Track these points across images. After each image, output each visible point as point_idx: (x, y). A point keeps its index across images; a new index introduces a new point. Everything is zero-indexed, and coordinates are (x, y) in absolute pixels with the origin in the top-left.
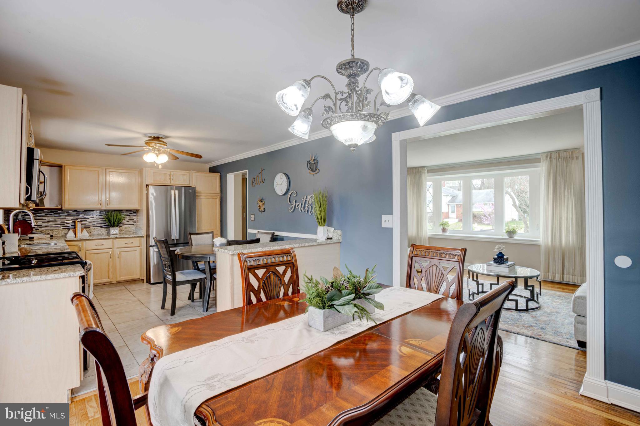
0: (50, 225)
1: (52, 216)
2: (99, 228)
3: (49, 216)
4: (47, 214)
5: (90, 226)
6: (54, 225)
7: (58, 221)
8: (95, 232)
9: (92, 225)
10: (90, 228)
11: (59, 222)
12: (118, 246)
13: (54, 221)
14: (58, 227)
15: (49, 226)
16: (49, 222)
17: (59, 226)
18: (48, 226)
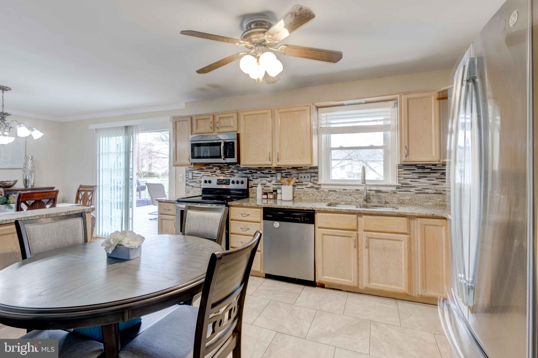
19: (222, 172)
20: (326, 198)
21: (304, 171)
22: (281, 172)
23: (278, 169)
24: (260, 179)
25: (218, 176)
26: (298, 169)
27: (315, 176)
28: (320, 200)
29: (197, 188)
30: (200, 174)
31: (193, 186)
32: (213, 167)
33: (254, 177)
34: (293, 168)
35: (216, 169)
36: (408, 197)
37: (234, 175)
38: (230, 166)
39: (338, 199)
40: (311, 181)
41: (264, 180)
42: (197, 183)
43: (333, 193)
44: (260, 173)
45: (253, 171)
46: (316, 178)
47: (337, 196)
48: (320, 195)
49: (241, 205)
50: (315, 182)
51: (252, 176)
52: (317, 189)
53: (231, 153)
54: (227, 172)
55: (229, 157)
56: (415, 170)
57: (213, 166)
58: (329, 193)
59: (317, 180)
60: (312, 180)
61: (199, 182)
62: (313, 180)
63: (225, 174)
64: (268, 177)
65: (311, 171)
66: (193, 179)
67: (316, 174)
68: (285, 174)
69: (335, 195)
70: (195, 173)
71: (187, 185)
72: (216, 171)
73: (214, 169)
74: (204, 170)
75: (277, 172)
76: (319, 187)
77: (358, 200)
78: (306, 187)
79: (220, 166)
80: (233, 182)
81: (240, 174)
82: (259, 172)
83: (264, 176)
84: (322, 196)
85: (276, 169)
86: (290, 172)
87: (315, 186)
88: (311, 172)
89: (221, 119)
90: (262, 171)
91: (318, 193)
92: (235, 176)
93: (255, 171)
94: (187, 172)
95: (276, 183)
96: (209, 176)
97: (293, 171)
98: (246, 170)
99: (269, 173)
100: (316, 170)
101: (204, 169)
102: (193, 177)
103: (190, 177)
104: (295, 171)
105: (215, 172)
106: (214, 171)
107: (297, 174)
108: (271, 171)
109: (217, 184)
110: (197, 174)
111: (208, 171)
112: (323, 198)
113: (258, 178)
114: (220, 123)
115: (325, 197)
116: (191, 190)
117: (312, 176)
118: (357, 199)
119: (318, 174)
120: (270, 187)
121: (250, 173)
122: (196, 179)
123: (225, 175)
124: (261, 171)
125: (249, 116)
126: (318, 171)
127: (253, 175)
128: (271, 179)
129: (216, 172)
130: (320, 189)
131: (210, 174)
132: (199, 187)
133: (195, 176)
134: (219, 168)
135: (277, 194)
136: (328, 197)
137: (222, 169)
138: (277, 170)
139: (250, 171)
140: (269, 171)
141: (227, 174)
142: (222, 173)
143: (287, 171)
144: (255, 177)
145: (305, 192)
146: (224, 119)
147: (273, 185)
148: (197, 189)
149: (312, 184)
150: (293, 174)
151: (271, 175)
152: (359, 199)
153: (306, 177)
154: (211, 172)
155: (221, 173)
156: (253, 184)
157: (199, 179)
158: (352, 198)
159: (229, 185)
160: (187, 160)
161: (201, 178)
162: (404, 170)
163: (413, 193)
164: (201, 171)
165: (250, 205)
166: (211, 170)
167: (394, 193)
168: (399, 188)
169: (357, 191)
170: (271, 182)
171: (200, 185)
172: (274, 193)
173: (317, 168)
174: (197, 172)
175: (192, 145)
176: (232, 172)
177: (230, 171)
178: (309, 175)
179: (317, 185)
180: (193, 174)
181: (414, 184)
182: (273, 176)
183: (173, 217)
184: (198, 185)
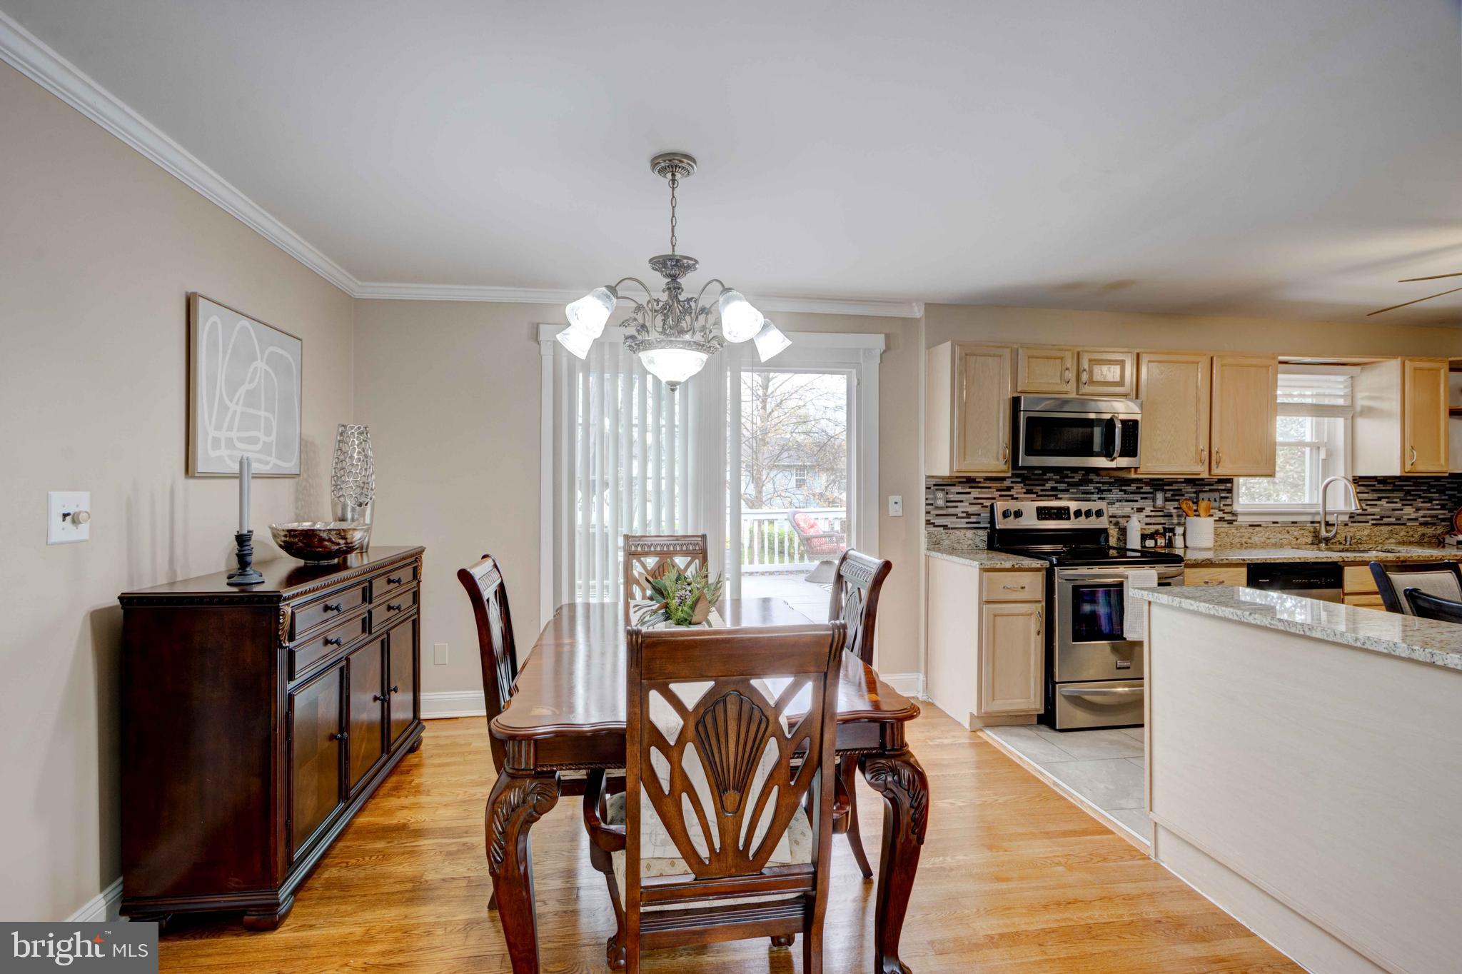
20: (1249, 541)
21: (1207, 488)
22: (1162, 490)
23: (1156, 482)
24: (1118, 504)
25: (1017, 498)
26: (1197, 482)
27: (1227, 498)
29: (962, 531)
30: (969, 493)
31: (945, 527)
34: (1188, 481)
35: (1012, 482)
36: (1366, 532)
37: (1059, 496)
39: (1268, 541)
40: (1220, 507)
41: (1127, 506)
42: (957, 518)
43: (1258, 529)
45: (1102, 488)
46: (1228, 502)
47: (1266, 536)
48: (1239, 534)
50: (1227, 509)
51: (1099, 498)
52: (1230, 522)
53: (1129, 447)
54: (1042, 490)
56: (1374, 486)
58: (1253, 531)
59: (1231, 505)
60: (1222, 505)
61: (964, 515)
62: (1224, 505)
63: (1036, 493)
64: (1137, 501)
65: (1220, 488)
66: (947, 507)
67: (1228, 493)
68: (1172, 493)
70: (953, 493)
71: (928, 523)
72: (1012, 488)
74: (980, 485)
75: (1155, 490)
76: (1234, 518)
77: (1298, 541)
80: (1078, 514)
81: (1073, 493)
83: (1128, 499)
84: (1243, 536)
85: (1153, 482)
86: (1181, 490)
87: (1228, 517)
88: (1221, 490)
89: (1095, 363)
91: (1236, 532)
93: (1106, 488)
94: (930, 488)
95: (1153, 514)
96: (994, 498)
97: (1186, 487)
98: (1087, 485)
99: (1138, 491)
100: (1229, 485)
102: (947, 502)
103: (940, 503)
104: (1190, 487)
105: (1009, 489)
106: (1007, 487)
107: (1195, 492)
108: (1142, 488)
109: (1042, 519)
110: (958, 493)
111: (990, 488)
112: (1244, 540)
113: (1114, 504)
114: (1089, 372)
115: (1247, 538)
116: (944, 536)
117: (1222, 498)
118: (1297, 539)
119: (1232, 493)
121: (1097, 491)
122: (957, 507)
123: (1035, 496)
124: (1120, 488)
126: (1232, 487)
127: (1102, 496)
128: (1142, 503)
129: (1012, 490)
130: (1235, 523)
131: (997, 494)
133: (953, 499)
134: (1019, 480)
136: (1253, 538)
137: (1026, 482)
138: (1154, 485)
139: (1095, 488)
140: (1137, 488)
141: (1040, 493)
143: (1176, 487)
144: (1109, 501)
146: (1102, 364)
147: (1147, 516)
148: (962, 534)
149: (1221, 514)
150: (1187, 493)
151: (1142, 496)
152: (1300, 538)
153: (1212, 499)
154: (998, 490)
157: (966, 507)
158: (1291, 538)
159: (1072, 519)
160: (998, 459)
161: (970, 504)
162: (1359, 486)
163: (1370, 524)
164: (970, 488)
165: (1227, 562)
166: (999, 485)
167: (1346, 525)
168: (1353, 517)
169: (1295, 525)
170: (1142, 511)
171: (967, 523)
172: (1167, 534)
173: (1230, 481)
174: (959, 489)
175: (1030, 421)
176: (1054, 489)
177: (1048, 486)
178: (1217, 495)
179: (1230, 515)
180: (947, 493)
181: (1370, 510)
182: (1146, 498)
183: (1033, 606)
184: (962, 523)
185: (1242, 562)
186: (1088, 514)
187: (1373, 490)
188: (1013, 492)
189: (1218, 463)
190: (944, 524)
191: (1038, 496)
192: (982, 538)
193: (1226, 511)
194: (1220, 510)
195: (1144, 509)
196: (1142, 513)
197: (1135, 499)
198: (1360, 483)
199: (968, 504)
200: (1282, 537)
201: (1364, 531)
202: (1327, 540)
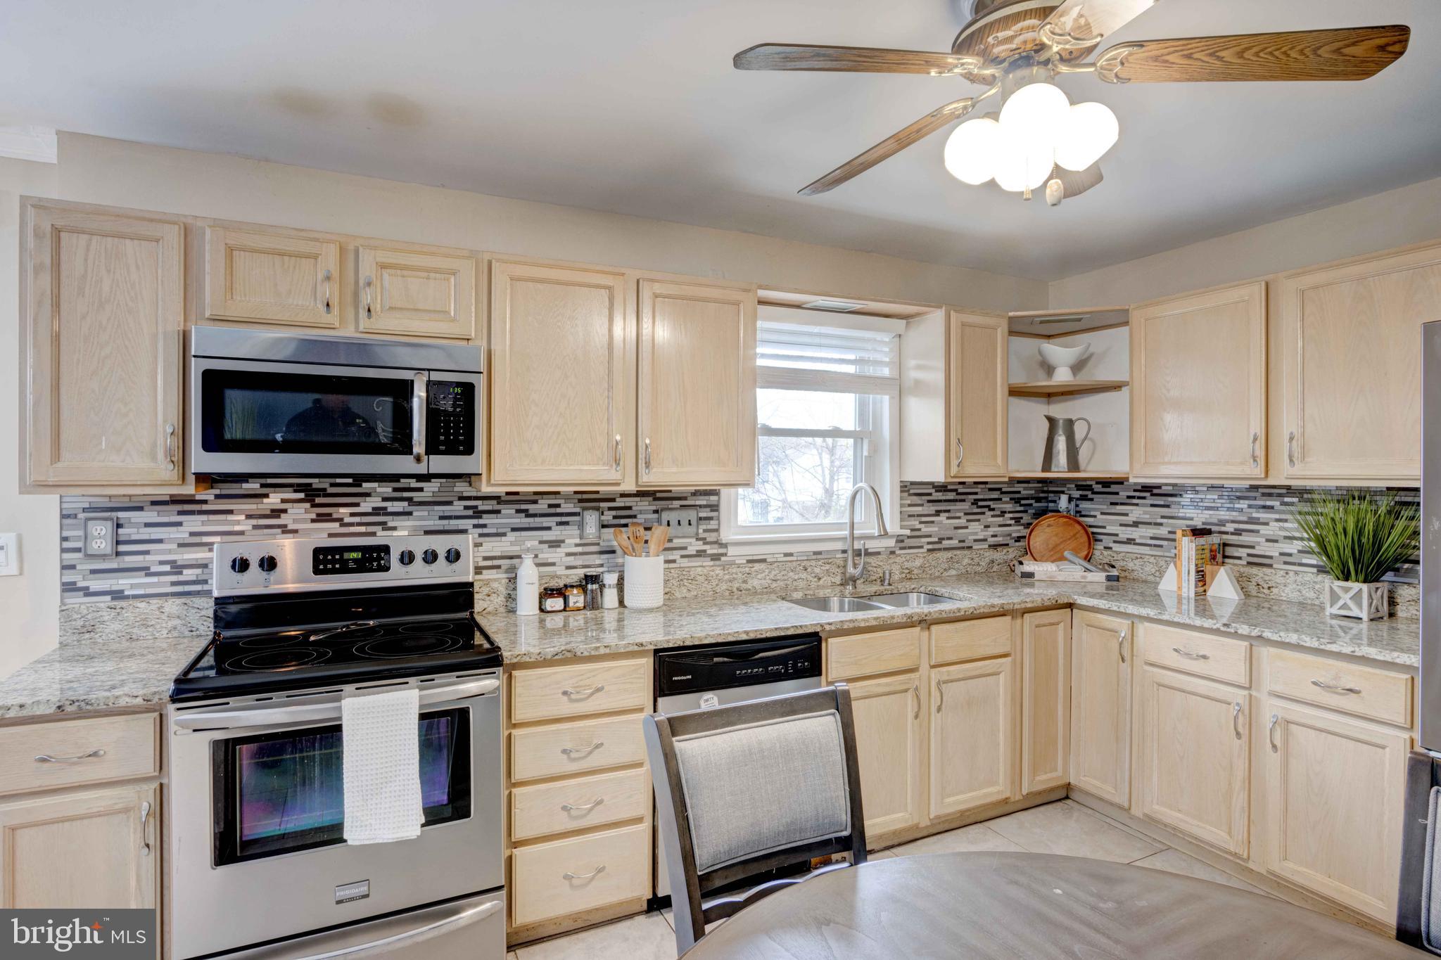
0: (1141, 537)
1: (1144, 505)
2: (1310, 575)
3: (1137, 505)
4: (1133, 497)
5: (1271, 557)
6: (1152, 538)
7: (1161, 524)
8: (1287, 590)
9: (1281, 554)
10: (1270, 566)
11: (1163, 531)
12: (1279, 688)
13: (1150, 524)
14: (1161, 546)
15: (1137, 541)
16: (1136, 524)
17: (1164, 543)
18: (1134, 540)
19: (318, 515)
20: (744, 586)
21: (677, 503)
22: (597, 509)
23: (585, 496)
24: (512, 536)
25: (296, 531)
26: (658, 495)
27: (710, 518)
28: (727, 593)
29: (154, 601)
31: (118, 595)
32: (265, 491)
33: (485, 531)
34: (642, 493)
35: (283, 501)
36: (918, 563)
37: (390, 524)
38: (365, 485)
39: (774, 585)
40: (697, 534)
41: (530, 538)
42: (148, 575)
43: (762, 567)
44: (514, 511)
45: (480, 508)
46: (713, 525)
47: (772, 576)
48: (727, 577)
49: (569, 655)
50: (711, 537)
51: (475, 526)
52: (716, 557)
53: (456, 434)
54: (352, 515)
55: (443, 448)
56: (930, 494)
57: (262, 486)
58: (753, 569)
59: (717, 530)
60: (701, 531)
62: (705, 531)
63: (340, 520)
64: (549, 528)
65: (698, 503)
66: (118, 554)
67: (712, 511)
68: (614, 513)
69: (766, 573)
70: (137, 525)
71: (70, 587)
72: (285, 511)
73: (274, 499)
74: (205, 507)
75: (584, 509)
76: (722, 551)
77: (821, 582)
78: (682, 557)
79: (310, 485)
80: (407, 558)
81: (421, 518)
82: (508, 510)
83: (532, 526)
84: (734, 579)
85: (579, 496)
86: (630, 508)
87: (711, 550)
88: (700, 506)
89: (392, 271)
90: (524, 507)
91: (721, 573)
92: (394, 528)
93: (489, 508)
94: (73, 516)
95: (580, 549)
96: (242, 533)
97: (639, 504)
98: (450, 503)
99: (552, 510)
100: (713, 498)
101: (205, 502)
102: (118, 543)
103: (100, 546)
104: (647, 503)
105: (276, 513)
106: (273, 511)
107: (656, 512)
108: (558, 506)
109: (317, 571)
110: (147, 525)
111: (230, 512)
112: (736, 585)
113: (504, 535)
114: (379, 290)
115: (740, 581)
116: (107, 616)
117: (701, 519)
118: (820, 579)
119: (717, 510)
120: (553, 564)
121: (470, 512)
123: (337, 525)
124: (518, 507)
125: (531, 284)
126: (719, 501)
127: (481, 522)
128: (559, 533)
129: (283, 515)
130: (723, 559)
132: (166, 595)
133: (134, 537)
134: (302, 495)
135: (602, 587)
136: (750, 582)
137: (318, 500)
138: (580, 501)
139: (466, 508)
140: (550, 506)
141: (348, 520)
142: (321, 518)
143: (620, 502)
144: (493, 531)
145: (684, 573)
146: (405, 273)
147: (568, 554)
148: (154, 607)
149: (699, 546)
151: (559, 519)
152: (823, 577)
153: (684, 523)
154: (249, 517)
155: (314, 516)
156: (481, 559)
157: (170, 551)
158: (810, 578)
159: (387, 569)
160: (154, 458)
161: (180, 545)
162: (910, 495)
163: (924, 550)
164: (180, 513)
165: (607, 651)
166: (254, 507)
167: (893, 553)
168: (902, 541)
169: (819, 557)
170: (559, 546)
171: (174, 584)
172: (589, 586)
173: (715, 493)
174: (151, 515)
175: (208, 376)
176: (377, 511)
177: (366, 505)
178: (692, 514)
179: (716, 546)
180: (119, 526)
181: (925, 529)
182: (567, 523)
183: (126, 794)
184: (163, 584)
185: (636, 648)
186: (430, 557)
187: (929, 501)
188: (284, 519)
189: (648, 465)
190: (114, 588)
191: (343, 525)
192: (203, 613)
193: (708, 540)
194: (698, 539)
195: (563, 541)
196: (558, 550)
197: (545, 525)
198: (912, 491)
199: (174, 546)
200: (796, 577)
201: (917, 560)
202: (854, 580)
